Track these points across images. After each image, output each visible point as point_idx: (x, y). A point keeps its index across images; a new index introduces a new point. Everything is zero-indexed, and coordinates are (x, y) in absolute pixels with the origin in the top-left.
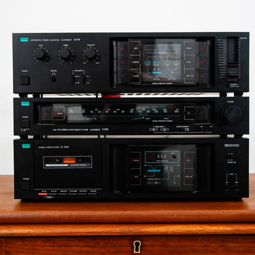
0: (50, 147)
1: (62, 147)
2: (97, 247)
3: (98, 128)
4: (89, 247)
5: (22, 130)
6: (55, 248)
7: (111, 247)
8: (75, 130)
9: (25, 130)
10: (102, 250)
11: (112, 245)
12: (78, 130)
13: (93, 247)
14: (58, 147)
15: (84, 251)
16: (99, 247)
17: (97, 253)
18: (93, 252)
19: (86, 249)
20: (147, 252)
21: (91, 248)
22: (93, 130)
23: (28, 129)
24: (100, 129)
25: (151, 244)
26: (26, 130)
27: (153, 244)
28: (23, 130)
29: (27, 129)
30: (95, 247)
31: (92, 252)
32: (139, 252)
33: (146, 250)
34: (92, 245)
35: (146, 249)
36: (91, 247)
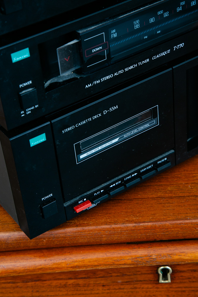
0: (84, 122)
1: (105, 112)
2: (92, 278)
3: (166, 50)
4: (79, 278)
5: (23, 114)
6: (18, 284)
7: (117, 276)
8: (126, 70)
9: (29, 111)
10: (102, 282)
11: (119, 274)
12: (131, 67)
13: (85, 278)
14: (98, 116)
15: (69, 285)
16: (96, 278)
17: (93, 285)
18: (87, 285)
19: (74, 282)
20: (183, 279)
21: (81, 280)
22: (158, 56)
23: (36, 106)
24: (169, 50)
25: (191, 268)
26: (31, 110)
27: (194, 268)
28: (25, 113)
29: (33, 108)
30: (89, 278)
31: (85, 285)
32: (169, 281)
33: (181, 278)
34: (84, 276)
35: (182, 276)
36: (82, 278)
